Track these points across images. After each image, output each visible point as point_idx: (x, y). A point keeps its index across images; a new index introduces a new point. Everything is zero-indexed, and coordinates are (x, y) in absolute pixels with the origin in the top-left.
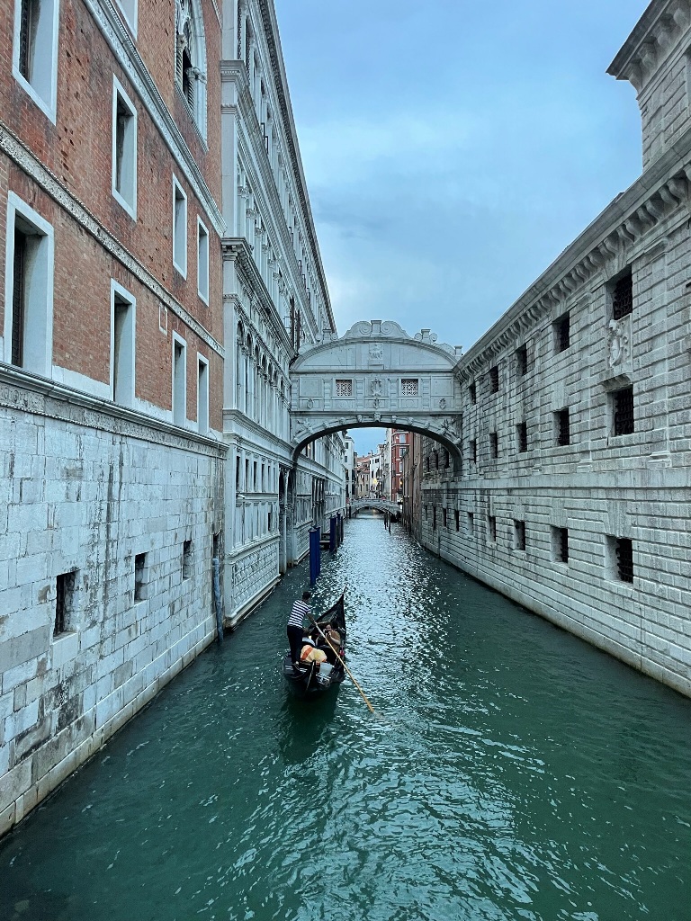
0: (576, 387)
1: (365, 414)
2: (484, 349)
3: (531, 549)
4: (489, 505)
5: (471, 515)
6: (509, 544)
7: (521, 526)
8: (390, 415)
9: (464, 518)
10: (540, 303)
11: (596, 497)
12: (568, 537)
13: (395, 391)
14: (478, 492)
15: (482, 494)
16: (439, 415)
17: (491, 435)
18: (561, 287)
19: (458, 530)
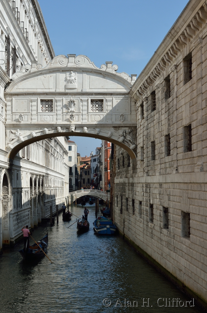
0: (194, 108)
1: (62, 126)
2: (146, 77)
3: (171, 227)
4: (150, 195)
5: (141, 203)
6: (160, 224)
7: (166, 211)
8: (81, 126)
9: (137, 205)
10: (175, 45)
11: (204, 190)
12: (190, 219)
13: (86, 108)
14: (144, 186)
15: (146, 187)
16: (119, 127)
17: (152, 142)
18: (186, 34)
19: (134, 214)
